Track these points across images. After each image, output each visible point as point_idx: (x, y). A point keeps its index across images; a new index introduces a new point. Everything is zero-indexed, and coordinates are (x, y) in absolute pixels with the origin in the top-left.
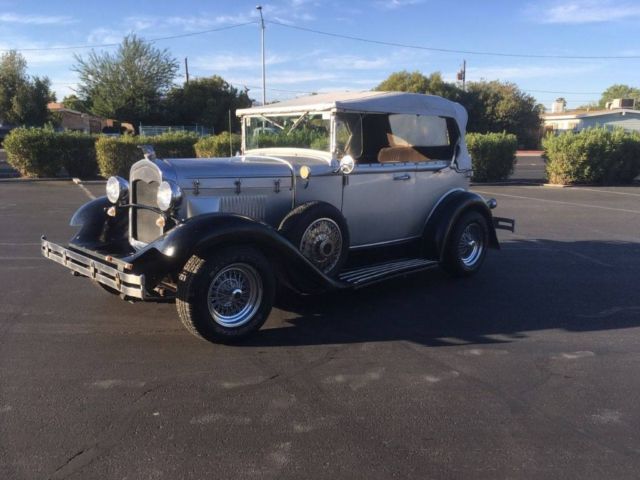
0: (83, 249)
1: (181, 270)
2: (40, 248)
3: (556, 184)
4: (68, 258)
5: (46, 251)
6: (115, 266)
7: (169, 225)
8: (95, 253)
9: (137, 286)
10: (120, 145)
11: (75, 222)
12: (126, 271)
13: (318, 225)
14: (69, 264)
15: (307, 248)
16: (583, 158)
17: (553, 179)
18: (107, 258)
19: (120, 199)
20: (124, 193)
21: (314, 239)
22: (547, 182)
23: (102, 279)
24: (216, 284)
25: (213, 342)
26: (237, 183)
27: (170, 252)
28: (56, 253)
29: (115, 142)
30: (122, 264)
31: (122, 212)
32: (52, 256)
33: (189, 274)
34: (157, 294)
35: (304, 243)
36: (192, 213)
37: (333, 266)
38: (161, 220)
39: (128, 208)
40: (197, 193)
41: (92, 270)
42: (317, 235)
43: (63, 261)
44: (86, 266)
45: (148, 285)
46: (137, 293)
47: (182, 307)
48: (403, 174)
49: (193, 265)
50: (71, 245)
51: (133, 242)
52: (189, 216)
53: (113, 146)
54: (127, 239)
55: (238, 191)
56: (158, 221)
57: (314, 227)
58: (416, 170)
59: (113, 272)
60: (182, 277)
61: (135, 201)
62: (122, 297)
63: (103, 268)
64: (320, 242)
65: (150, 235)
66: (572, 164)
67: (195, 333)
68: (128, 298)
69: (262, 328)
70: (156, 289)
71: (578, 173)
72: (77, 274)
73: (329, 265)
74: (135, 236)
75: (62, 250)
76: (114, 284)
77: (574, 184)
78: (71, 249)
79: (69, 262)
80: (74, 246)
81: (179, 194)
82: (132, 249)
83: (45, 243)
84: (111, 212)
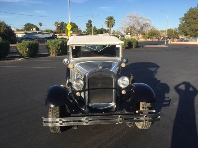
3: (52, 55)
16: (59, 48)
17: (51, 54)
22: (50, 55)
66: (57, 49)
71: (59, 52)
77: (58, 55)
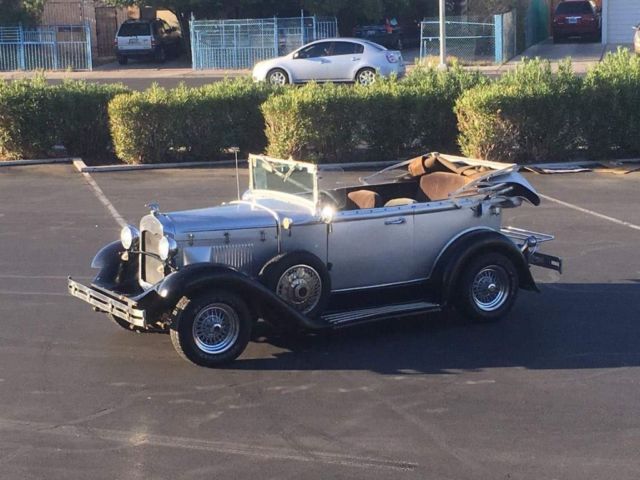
0: (103, 289)
1: (174, 307)
2: (67, 287)
4: (91, 296)
5: (73, 289)
6: (126, 303)
7: (167, 271)
8: (112, 293)
9: (140, 318)
10: (146, 107)
11: (96, 265)
12: (133, 307)
13: (294, 271)
14: (92, 301)
15: (284, 291)
18: (120, 297)
19: (132, 245)
20: (135, 241)
21: (290, 284)
23: (117, 314)
24: (201, 319)
25: (198, 364)
26: (226, 234)
27: (164, 293)
28: (81, 291)
29: (138, 104)
30: (132, 302)
31: (133, 257)
32: (77, 294)
33: (180, 310)
34: (160, 327)
35: (281, 287)
36: (188, 260)
37: (312, 307)
38: (161, 267)
39: (138, 254)
40: (191, 244)
41: (110, 306)
42: (293, 280)
43: (87, 299)
44: (105, 303)
45: (149, 318)
46: (140, 323)
47: (174, 335)
48: (397, 218)
49: (183, 304)
50: (93, 285)
51: (142, 283)
52: (186, 263)
53: (134, 110)
54: (137, 280)
55: (227, 242)
56: (159, 268)
57: (290, 273)
58: (413, 213)
59: (125, 308)
60: (175, 313)
61: (144, 249)
62: (132, 327)
63: (118, 305)
64: (296, 286)
65: (155, 279)
67: (183, 356)
68: (136, 328)
69: (238, 359)
70: (159, 323)
72: (98, 309)
73: (308, 306)
74: (144, 278)
75: (87, 290)
76: (126, 317)
78: (93, 288)
79: (92, 300)
80: (95, 286)
81: (174, 247)
82: (141, 290)
83: (72, 283)
84: (125, 257)
